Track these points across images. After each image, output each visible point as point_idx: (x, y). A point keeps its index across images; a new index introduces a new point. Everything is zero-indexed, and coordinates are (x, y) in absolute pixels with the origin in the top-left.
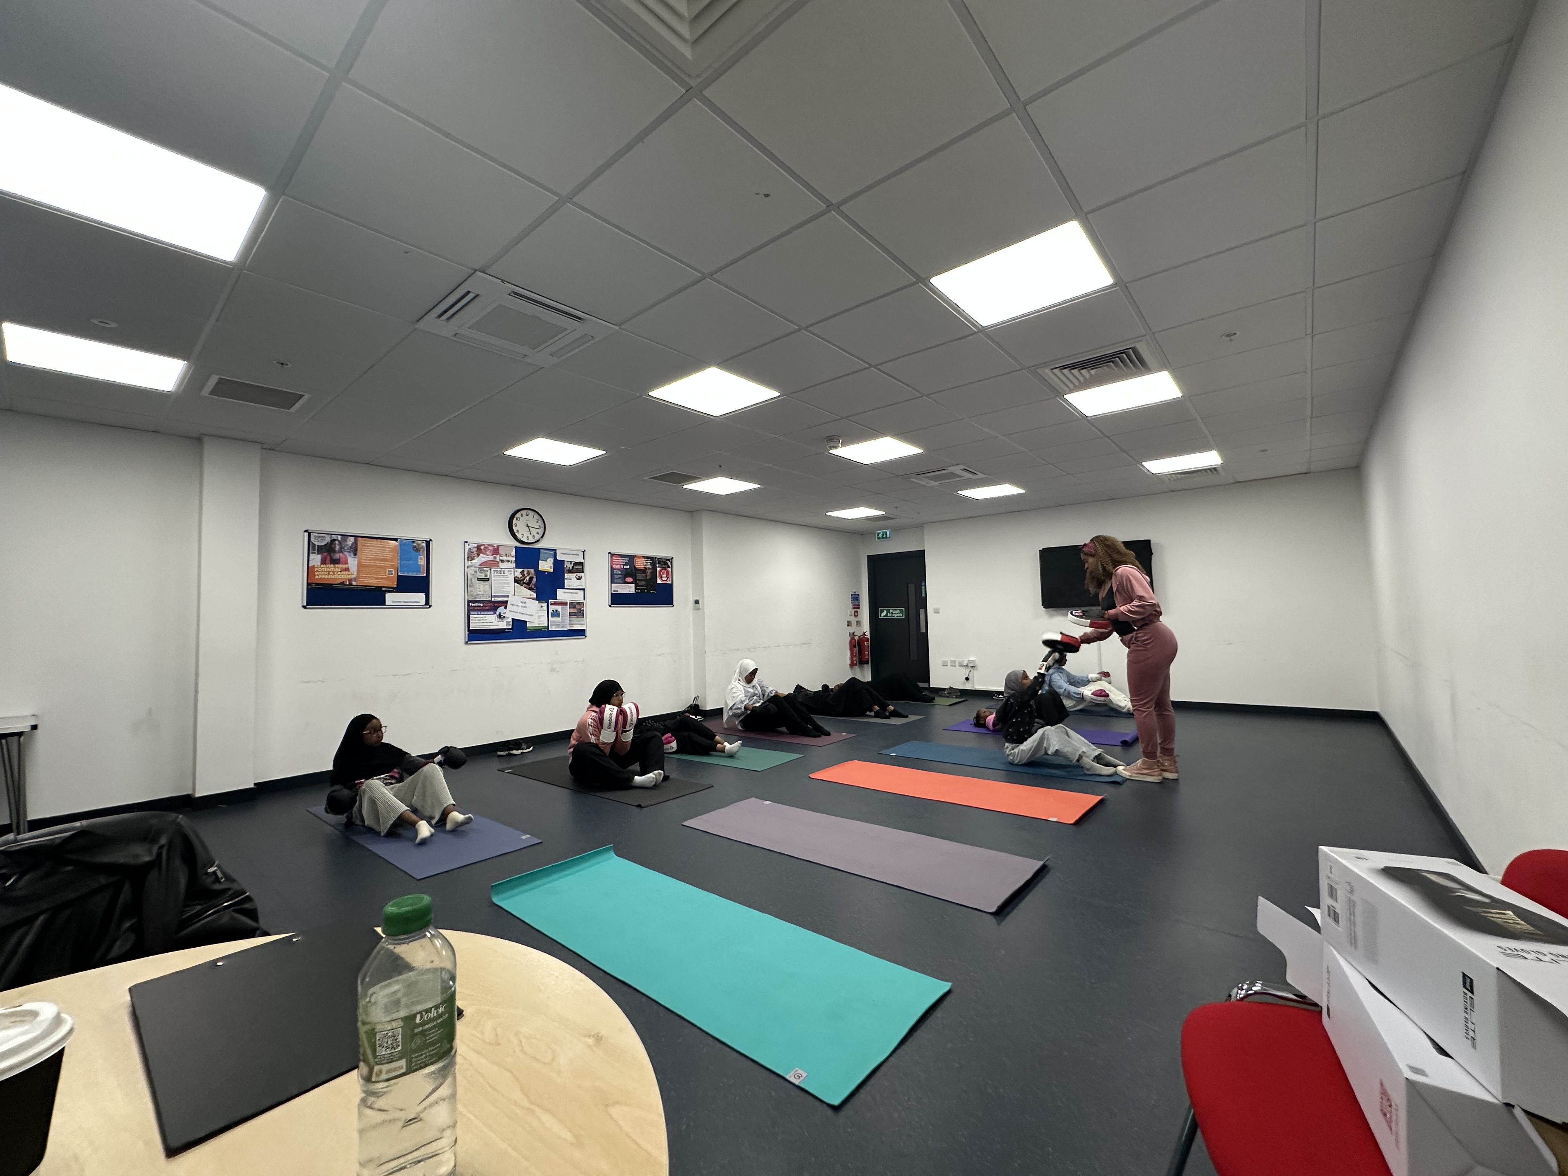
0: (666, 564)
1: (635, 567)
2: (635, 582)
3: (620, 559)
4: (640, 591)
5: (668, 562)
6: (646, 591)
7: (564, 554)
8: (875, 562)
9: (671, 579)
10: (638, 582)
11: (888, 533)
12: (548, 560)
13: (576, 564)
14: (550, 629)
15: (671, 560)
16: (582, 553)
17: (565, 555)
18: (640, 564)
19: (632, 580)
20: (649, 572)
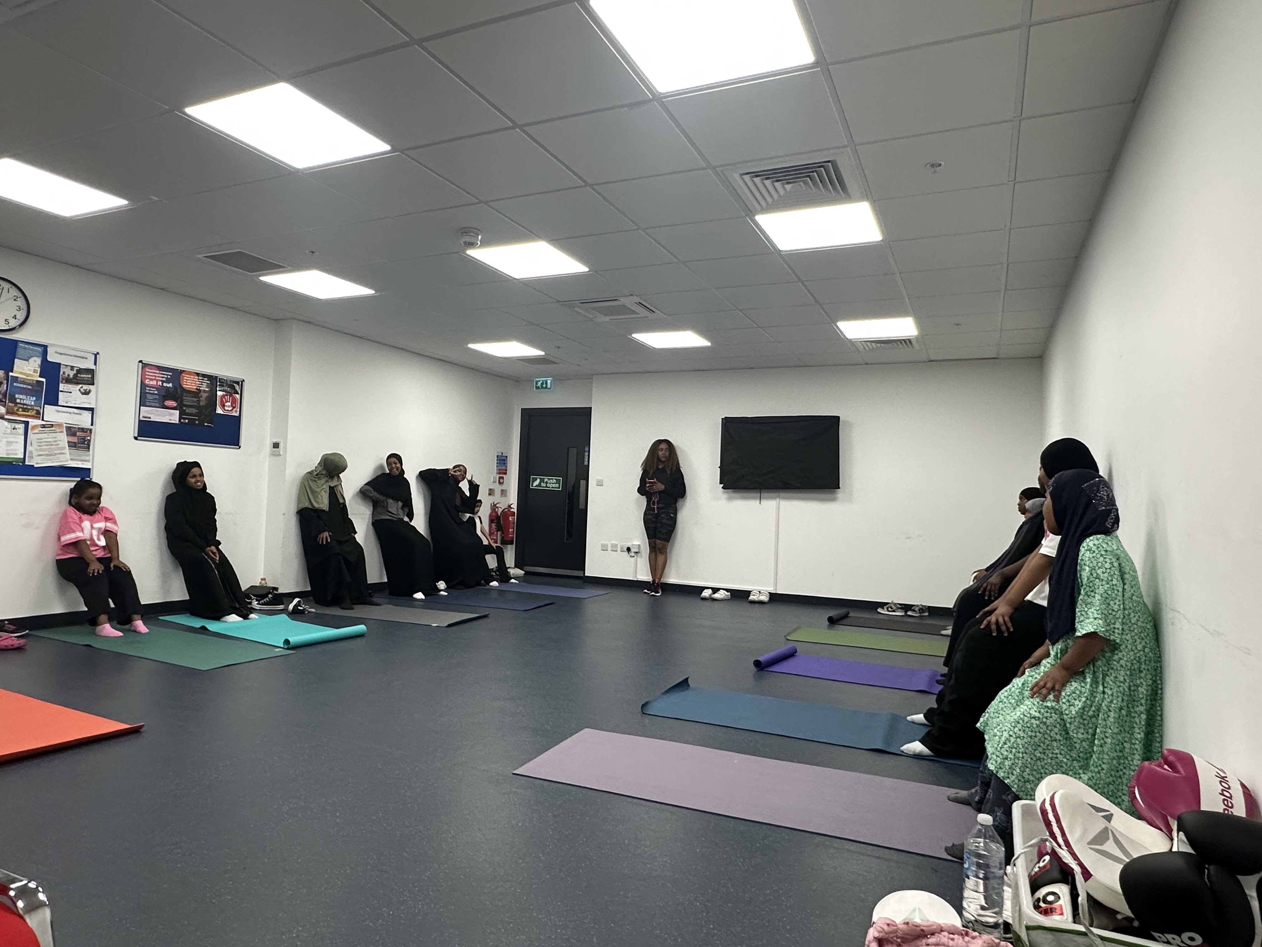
0: (234, 388)
1: (180, 384)
2: (180, 407)
3: (158, 372)
4: (187, 421)
5: (235, 385)
6: (197, 422)
7: (61, 354)
8: (529, 416)
9: (238, 410)
10: (184, 408)
11: (549, 382)
12: (32, 360)
13: (80, 371)
14: (26, 463)
15: (241, 383)
16: (93, 357)
17: (63, 356)
18: (190, 383)
19: (175, 405)
20: (205, 395)
